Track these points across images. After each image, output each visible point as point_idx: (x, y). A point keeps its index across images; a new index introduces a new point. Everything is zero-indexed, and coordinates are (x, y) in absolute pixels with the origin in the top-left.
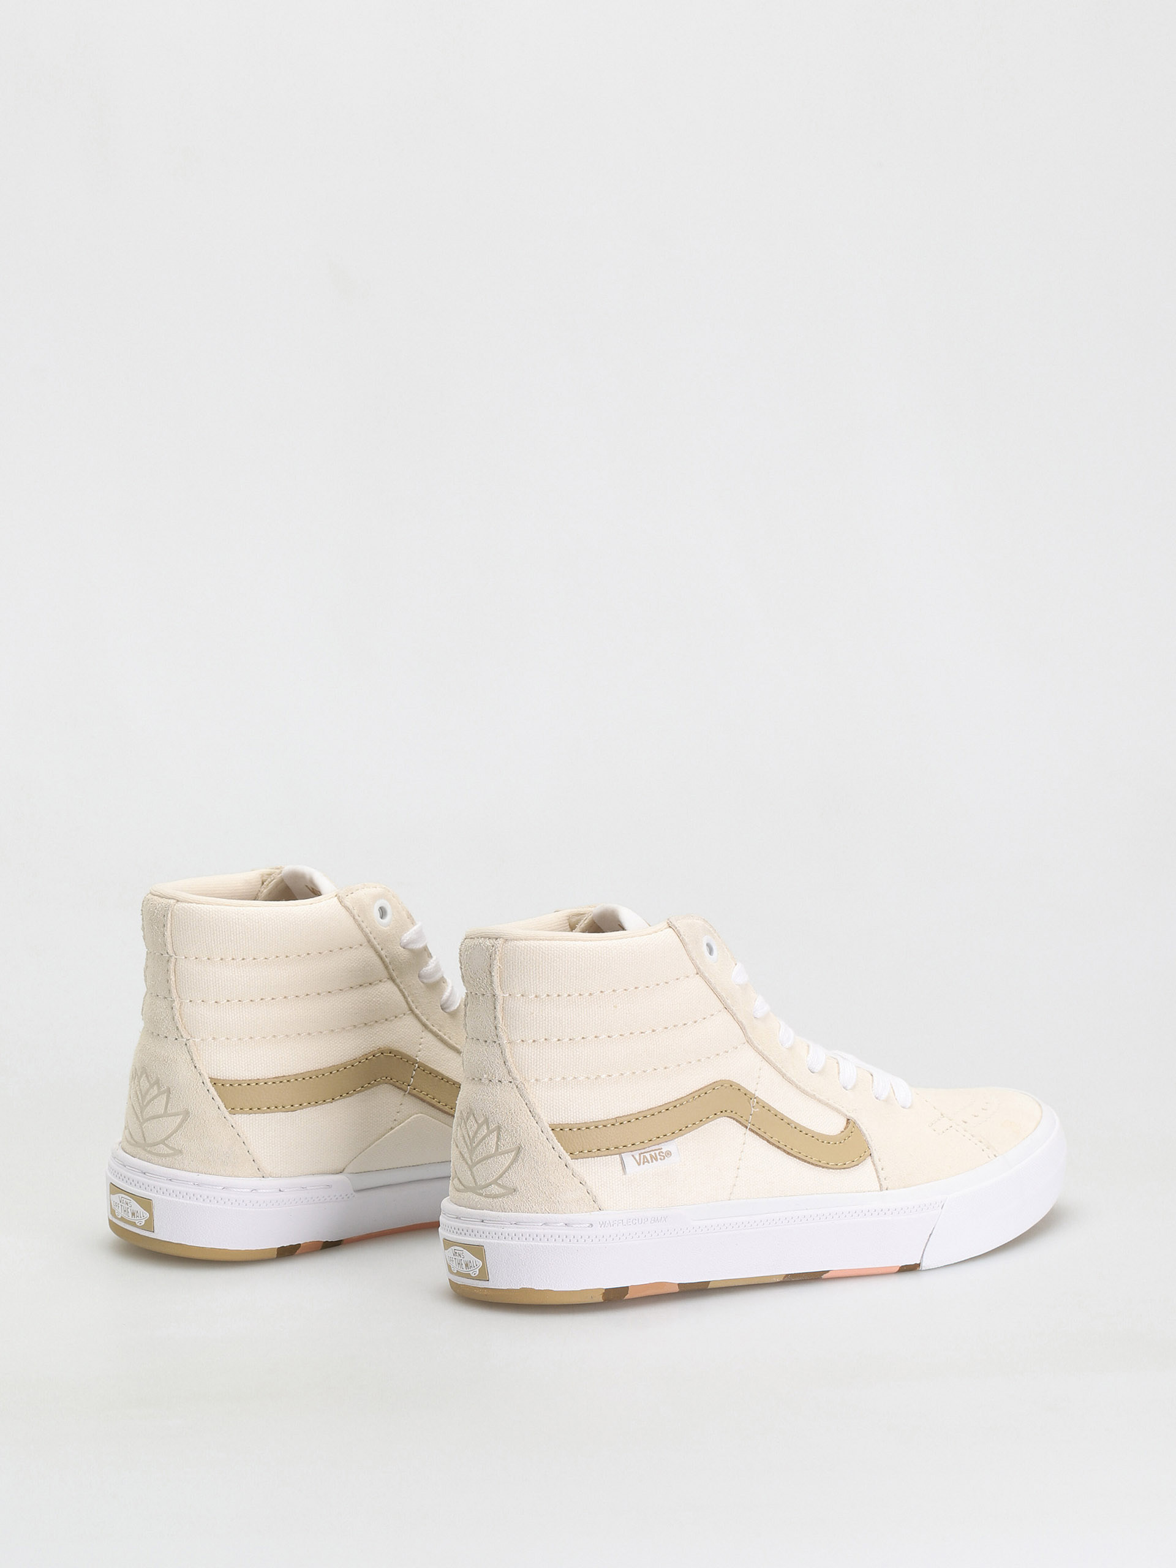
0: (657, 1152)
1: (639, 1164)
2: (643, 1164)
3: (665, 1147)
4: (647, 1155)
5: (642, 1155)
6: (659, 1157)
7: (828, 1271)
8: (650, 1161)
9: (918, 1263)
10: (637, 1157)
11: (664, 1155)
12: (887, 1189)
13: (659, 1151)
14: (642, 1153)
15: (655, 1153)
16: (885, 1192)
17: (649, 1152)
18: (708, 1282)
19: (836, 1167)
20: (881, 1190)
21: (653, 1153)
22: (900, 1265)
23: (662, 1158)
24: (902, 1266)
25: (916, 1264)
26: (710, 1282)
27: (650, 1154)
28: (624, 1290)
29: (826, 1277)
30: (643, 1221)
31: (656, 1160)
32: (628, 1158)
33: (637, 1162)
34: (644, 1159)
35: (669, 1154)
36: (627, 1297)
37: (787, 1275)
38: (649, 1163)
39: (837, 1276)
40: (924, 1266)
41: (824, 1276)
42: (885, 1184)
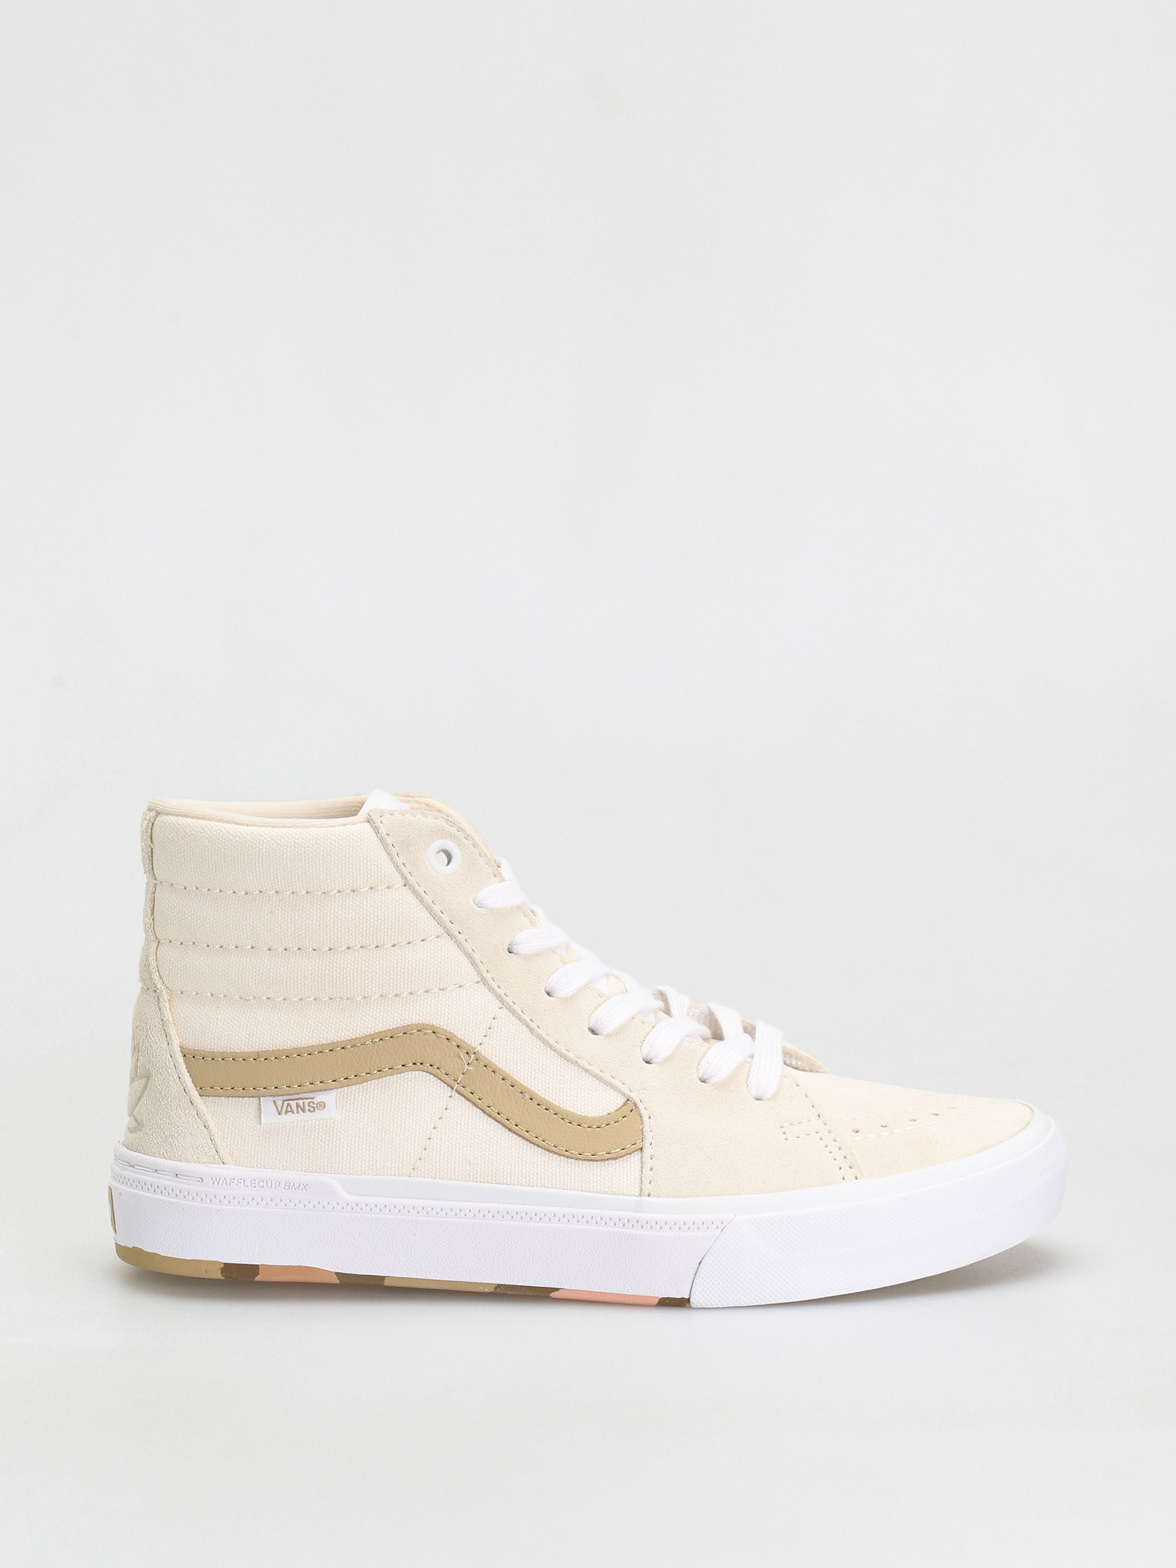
0: (307, 1101)
1: (280, 1114)
2: (286, 1114)
3: (319, 1098)
4: (293, 1104)
5: (286, 1103)
6: (307, 1107)
7: (557, 1289)
8: (295, 1111)
9: (687, 1297)
10: (279, 1104)
11: (315, 1106)
12: (649, 1195)
13: (310, 1100)
14: (286, 1100)
15: (303, 1103)
16: (645, 1199)
17: (297, 1099)
18: (383, 1278)
19: (580, 1157)
20: (640, 1195)
21: (300, 1102)
22: (661, 1297)
23: (312, 1109)
24: (663, 1298)
25: (683, 1298)
26: (385, 1277)
27: (297, 1103)
28: (254, 1269)
29: (555, 1297)
30: (274, 1185)
31: (303, 1111)
32: (267, 1104)
33: (277, 1109)
34: (287, 1107)
35: (322, 1105)
36: (258, 1278)
37: (499, 1286)
38: (293, 1113)
39: (572, 1297)
40: (694, 1302)
41: (553, 1295)
42: (647, 1188)
